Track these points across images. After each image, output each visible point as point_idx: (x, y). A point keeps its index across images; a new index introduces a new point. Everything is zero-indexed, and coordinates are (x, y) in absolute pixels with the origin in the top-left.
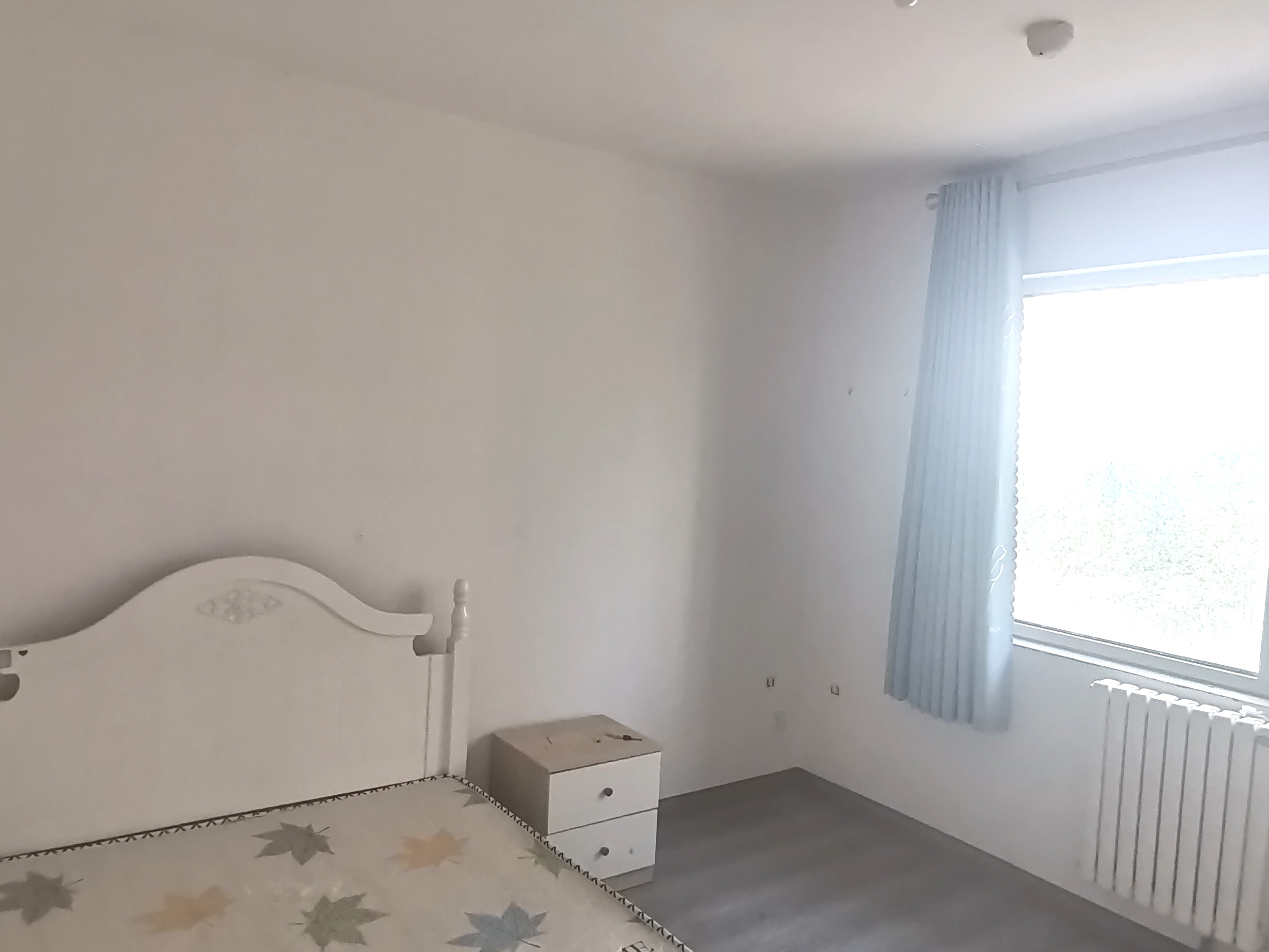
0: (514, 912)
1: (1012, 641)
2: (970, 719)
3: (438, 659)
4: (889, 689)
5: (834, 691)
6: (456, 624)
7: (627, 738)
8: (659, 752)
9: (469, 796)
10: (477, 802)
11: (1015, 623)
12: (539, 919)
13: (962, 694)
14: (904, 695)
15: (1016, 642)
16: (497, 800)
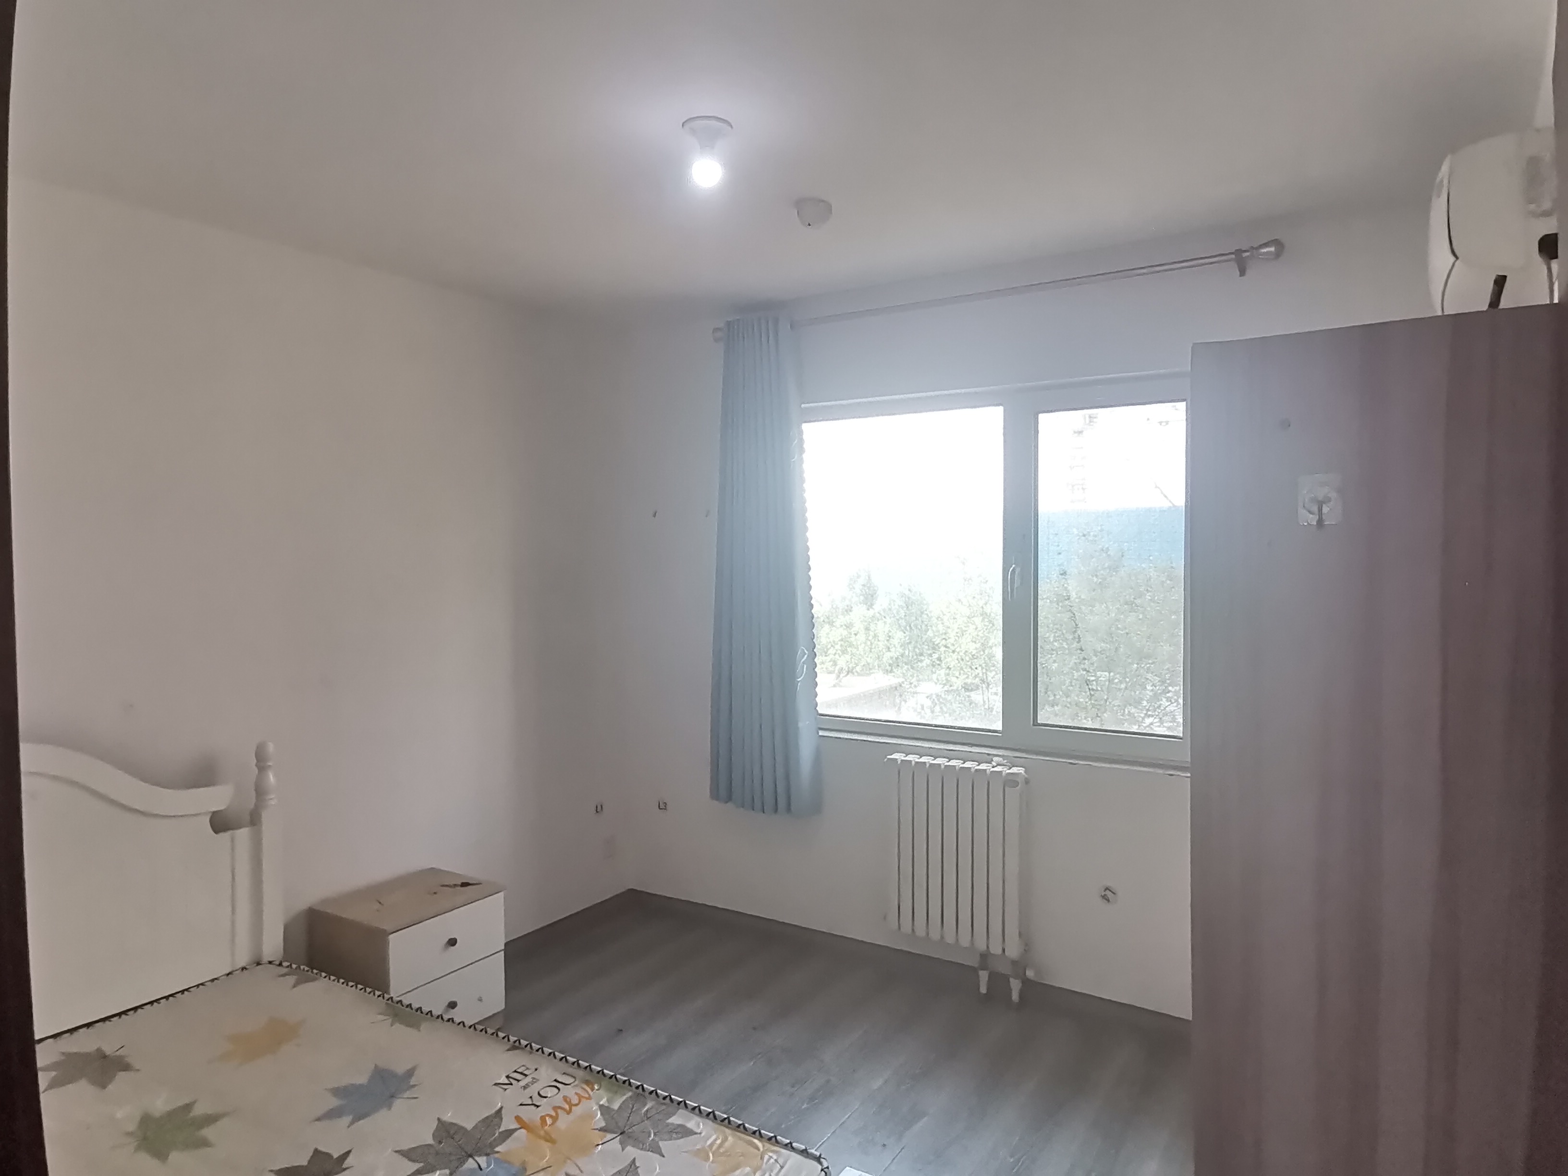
0: (381, 1075)
1: (818, 733)
2: (789, 809)
3: (243, 834)
4: (715, 795)
5: (662, 806)
6: (260, 792)
7: (465, 885)
8: (500, 892)
9: (295, 977)
10: (307, 981)
11: (819, 716)
12: (410, 1073)
13: (781, 789)
14: (729, 798)
15: (821, 733)
16: (329, 974)
